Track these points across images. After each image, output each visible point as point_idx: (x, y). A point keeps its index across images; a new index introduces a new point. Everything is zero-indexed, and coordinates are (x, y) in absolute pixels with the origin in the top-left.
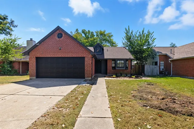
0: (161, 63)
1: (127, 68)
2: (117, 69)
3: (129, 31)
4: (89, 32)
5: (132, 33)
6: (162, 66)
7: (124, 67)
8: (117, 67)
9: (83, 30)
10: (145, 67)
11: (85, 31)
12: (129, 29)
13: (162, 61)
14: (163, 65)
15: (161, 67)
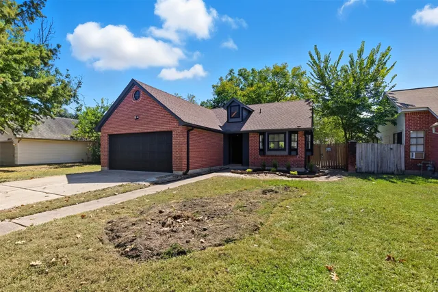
0: (413, 134)
1: (294, 153)
2: (268, 153)
3: (319, 59)
4: (252, 73)
5: (326, 61)
6: (417, 145)
7: (284, 149)
8: (270, 150)
9: (240, 71)
10: (355, 148)
11: (246, 71)
12: (318, 54)
13: (416, 130)
14: (421, 141)
15: (413, 148)
